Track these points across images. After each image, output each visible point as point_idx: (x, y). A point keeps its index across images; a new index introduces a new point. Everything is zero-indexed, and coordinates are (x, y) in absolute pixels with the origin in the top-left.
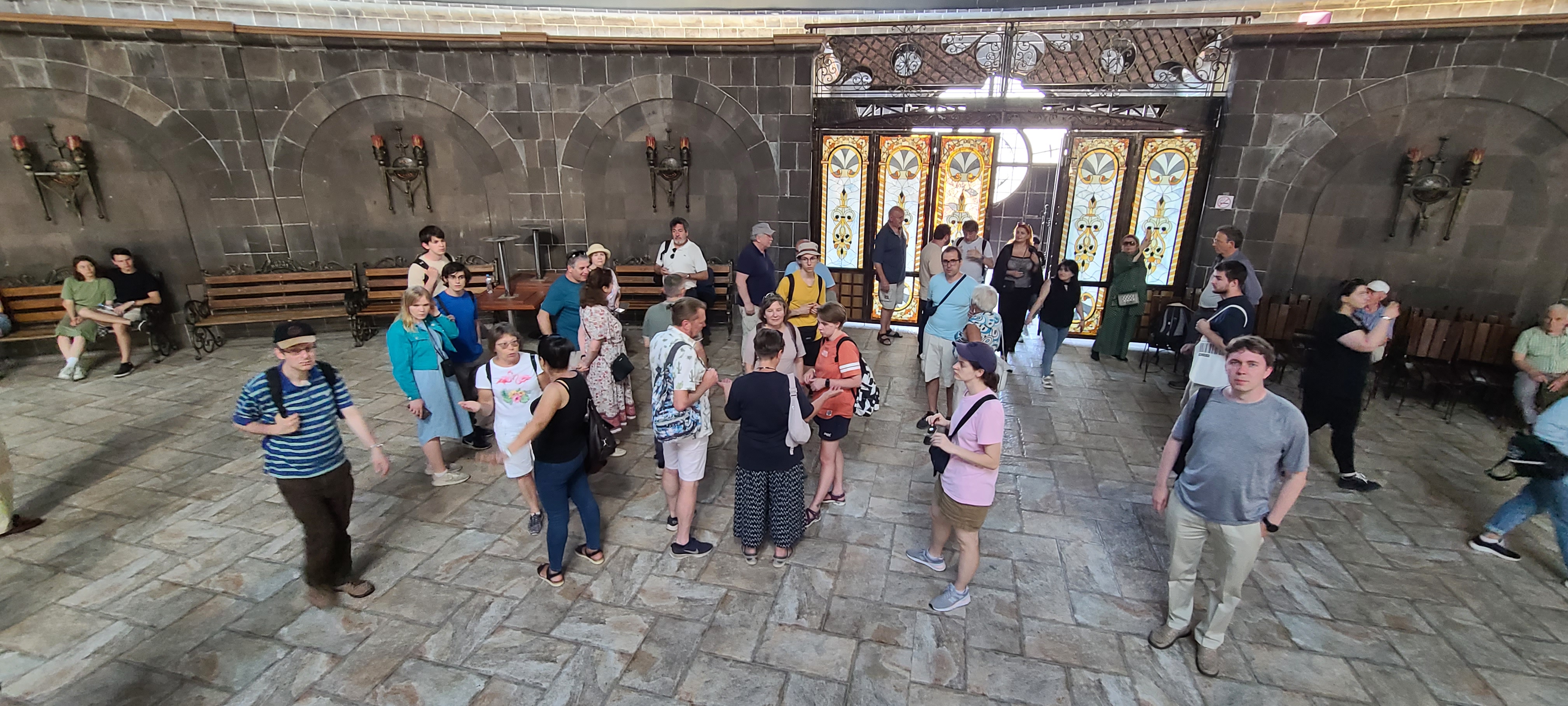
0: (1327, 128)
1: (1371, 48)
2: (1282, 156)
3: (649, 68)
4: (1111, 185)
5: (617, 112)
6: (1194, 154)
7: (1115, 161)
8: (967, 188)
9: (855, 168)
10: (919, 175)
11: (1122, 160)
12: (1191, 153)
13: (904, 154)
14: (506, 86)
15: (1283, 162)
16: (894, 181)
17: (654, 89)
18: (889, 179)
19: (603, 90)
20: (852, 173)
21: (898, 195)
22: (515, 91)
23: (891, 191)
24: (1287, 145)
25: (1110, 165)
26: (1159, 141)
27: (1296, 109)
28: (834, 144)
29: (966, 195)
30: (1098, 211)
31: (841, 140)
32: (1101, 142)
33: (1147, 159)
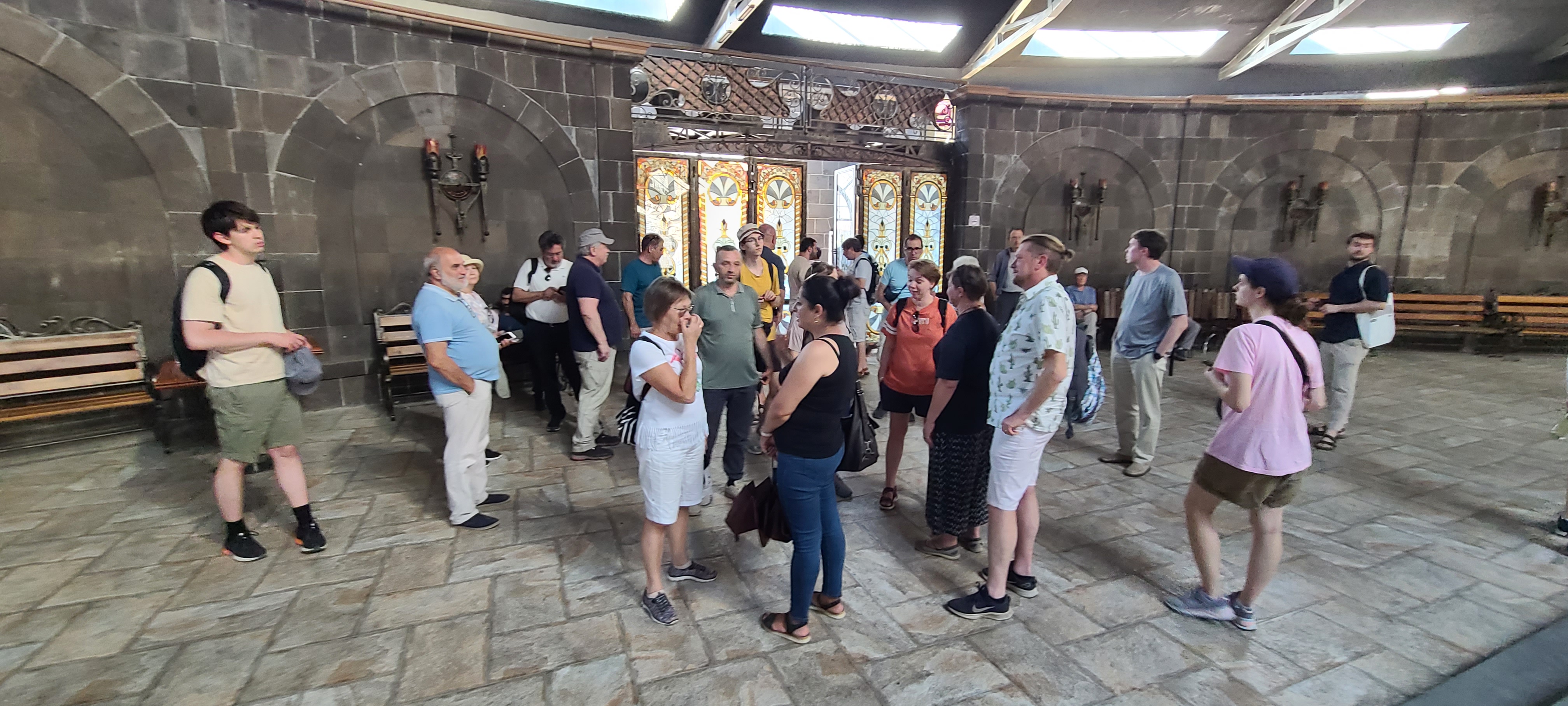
0: (1024, 166)
1: (1040, 111)
2: (1002, 186)
3: (423, 51)
4: (893, 210)
5: (373, 104)
6: (943, 185)
7: (894, 190)
9: (674, 194)
10: (739, 202)
11: (898, 189)
13: (723, 180)
14: (164, 38)
15: (1003, 190)
16: (714, 208)
17: (428, 79)
18: (709, 206)
19: (350, 71)
20: (672, 200)
21: (720, 222)
22: (182, 50)
23: (713, 218)
24: (1004, 178)
25: (891, 194)
27: (1007, 151)
28: (649, 167)
30: (887, 233)
31: (657, 162)
32: (883, 174)
33: (915, 190)
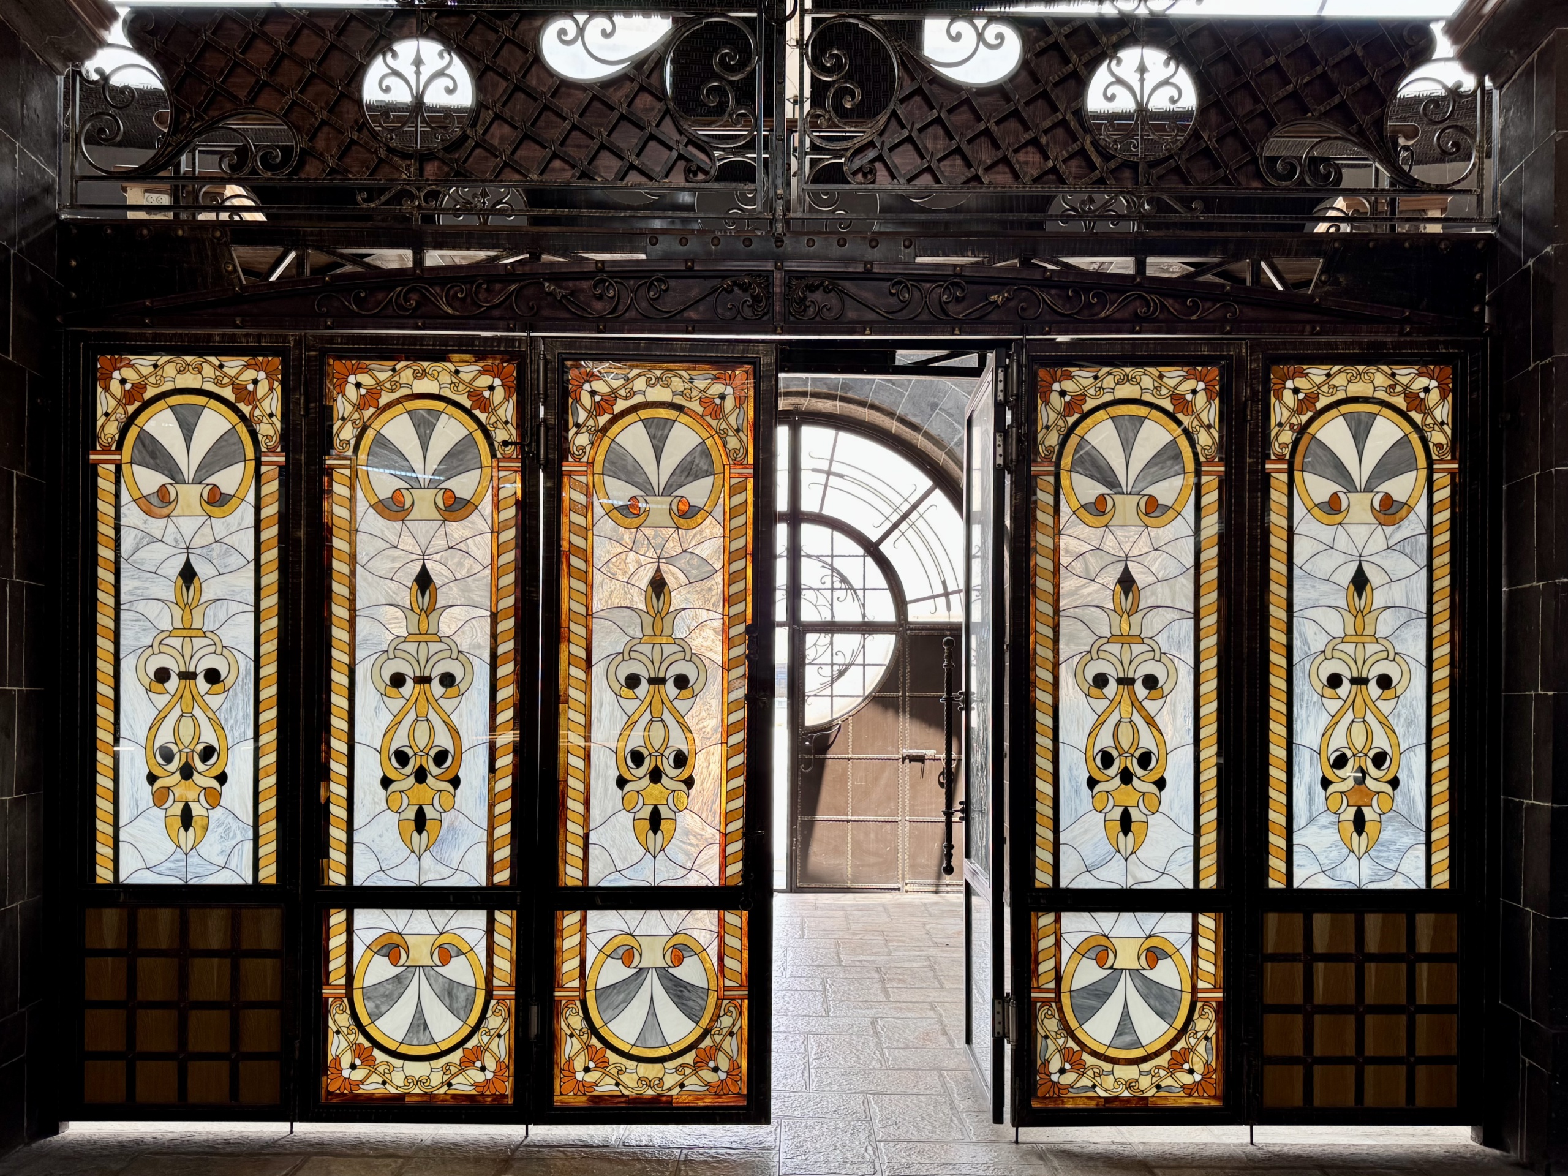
4: (1183, 525)
6: (1437, 413)
7: (1184, 444)
8: (673, 548)
9: (229, 479)
10: (486, 506)
11: (1204, 439)
12: (1427, 412)
13: (424, 428)
16: (389, 529)
18: (370, 521)
20: (217, 499)
21: (409, 580)
23: (382, 565)
25: (1168, 456)
26: (1317, 373)
28: (140, 388)
29: (673, 576)
30: (1154, 623)
31: (170, 370)
32: (1128, 379)
33: (1287, 437)
